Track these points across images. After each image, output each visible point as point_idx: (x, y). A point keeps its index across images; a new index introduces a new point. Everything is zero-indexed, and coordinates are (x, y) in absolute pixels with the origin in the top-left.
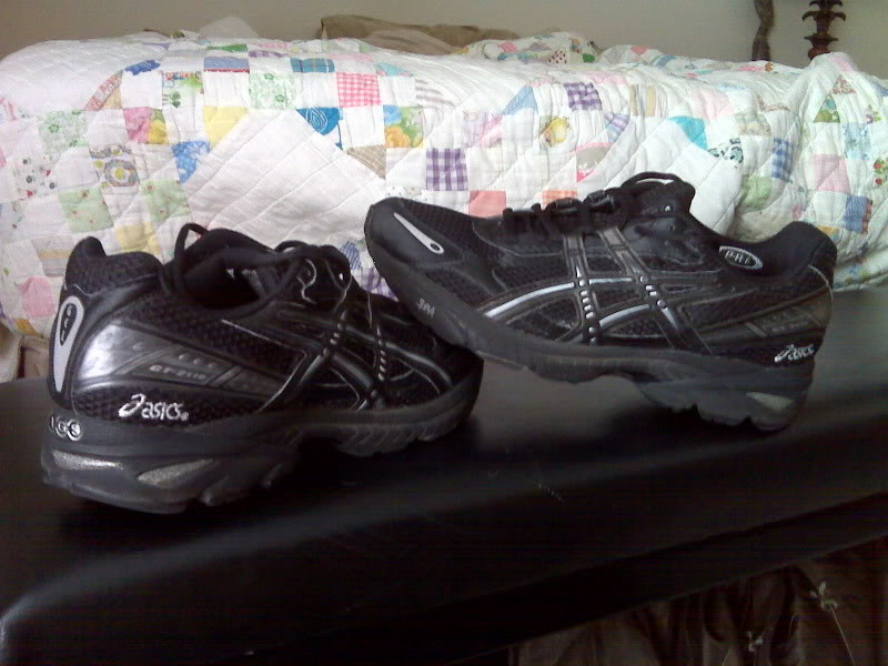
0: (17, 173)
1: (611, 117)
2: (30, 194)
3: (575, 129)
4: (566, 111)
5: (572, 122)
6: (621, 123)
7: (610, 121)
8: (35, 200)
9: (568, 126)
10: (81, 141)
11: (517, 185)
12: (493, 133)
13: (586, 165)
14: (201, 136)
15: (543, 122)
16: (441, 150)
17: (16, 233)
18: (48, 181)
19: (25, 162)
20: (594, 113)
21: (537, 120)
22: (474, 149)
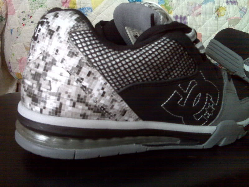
0: (19, 17)
1: (241, 8)
2: (24, 25)
3: (228, 11)
4: (225, 5)
5: (227, 9)
6: (244, 10)
7: (241, 9)
8: (25, 27)
9: (226, 10)
10: (43, 5)
11: (206, 31)
12: (198, 10)
13: (232, 25)
14: (89, 5)
15: (217, 8)
16: (179, 16)
17: (18, 40)
18: (31, 20)
19: (22, 12)
20: (235, 6)
21: (214, 7)
22: (191, 16)
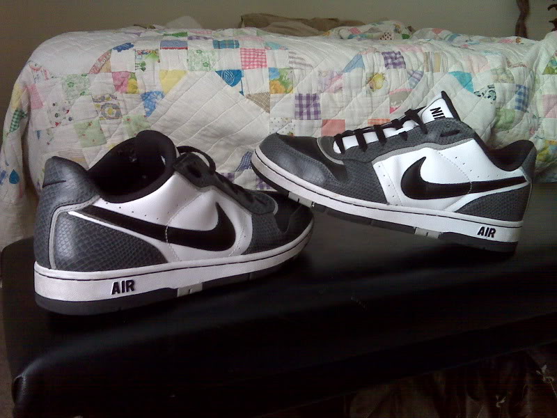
0: (49, 111)
1: (412, 72)
2: (57, 124)
3: (388, 81)
4: (382, 69)
5: (387, 76)
6: (417, 76)
7: (411, 75)
8: (60, 128)
9: (384, 79)
10: (87, 92)
11: (352, 115)
12: (338, 83)
13: (395, 103)
14: (158, 88)
15: (369, 76)
16: (304, 94)
17: (49, 147)
18: (67, 116)
19: (54, 105)
20: (400, 70)
21: (364, 75)
22: (325, 94)
